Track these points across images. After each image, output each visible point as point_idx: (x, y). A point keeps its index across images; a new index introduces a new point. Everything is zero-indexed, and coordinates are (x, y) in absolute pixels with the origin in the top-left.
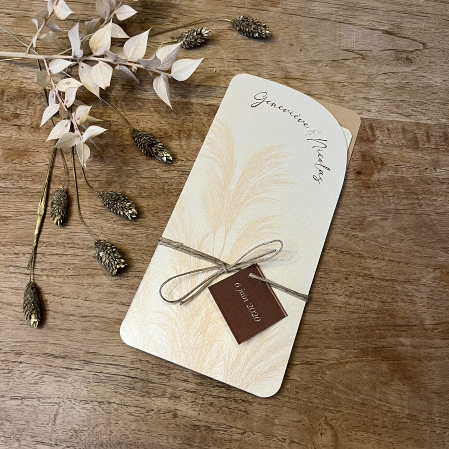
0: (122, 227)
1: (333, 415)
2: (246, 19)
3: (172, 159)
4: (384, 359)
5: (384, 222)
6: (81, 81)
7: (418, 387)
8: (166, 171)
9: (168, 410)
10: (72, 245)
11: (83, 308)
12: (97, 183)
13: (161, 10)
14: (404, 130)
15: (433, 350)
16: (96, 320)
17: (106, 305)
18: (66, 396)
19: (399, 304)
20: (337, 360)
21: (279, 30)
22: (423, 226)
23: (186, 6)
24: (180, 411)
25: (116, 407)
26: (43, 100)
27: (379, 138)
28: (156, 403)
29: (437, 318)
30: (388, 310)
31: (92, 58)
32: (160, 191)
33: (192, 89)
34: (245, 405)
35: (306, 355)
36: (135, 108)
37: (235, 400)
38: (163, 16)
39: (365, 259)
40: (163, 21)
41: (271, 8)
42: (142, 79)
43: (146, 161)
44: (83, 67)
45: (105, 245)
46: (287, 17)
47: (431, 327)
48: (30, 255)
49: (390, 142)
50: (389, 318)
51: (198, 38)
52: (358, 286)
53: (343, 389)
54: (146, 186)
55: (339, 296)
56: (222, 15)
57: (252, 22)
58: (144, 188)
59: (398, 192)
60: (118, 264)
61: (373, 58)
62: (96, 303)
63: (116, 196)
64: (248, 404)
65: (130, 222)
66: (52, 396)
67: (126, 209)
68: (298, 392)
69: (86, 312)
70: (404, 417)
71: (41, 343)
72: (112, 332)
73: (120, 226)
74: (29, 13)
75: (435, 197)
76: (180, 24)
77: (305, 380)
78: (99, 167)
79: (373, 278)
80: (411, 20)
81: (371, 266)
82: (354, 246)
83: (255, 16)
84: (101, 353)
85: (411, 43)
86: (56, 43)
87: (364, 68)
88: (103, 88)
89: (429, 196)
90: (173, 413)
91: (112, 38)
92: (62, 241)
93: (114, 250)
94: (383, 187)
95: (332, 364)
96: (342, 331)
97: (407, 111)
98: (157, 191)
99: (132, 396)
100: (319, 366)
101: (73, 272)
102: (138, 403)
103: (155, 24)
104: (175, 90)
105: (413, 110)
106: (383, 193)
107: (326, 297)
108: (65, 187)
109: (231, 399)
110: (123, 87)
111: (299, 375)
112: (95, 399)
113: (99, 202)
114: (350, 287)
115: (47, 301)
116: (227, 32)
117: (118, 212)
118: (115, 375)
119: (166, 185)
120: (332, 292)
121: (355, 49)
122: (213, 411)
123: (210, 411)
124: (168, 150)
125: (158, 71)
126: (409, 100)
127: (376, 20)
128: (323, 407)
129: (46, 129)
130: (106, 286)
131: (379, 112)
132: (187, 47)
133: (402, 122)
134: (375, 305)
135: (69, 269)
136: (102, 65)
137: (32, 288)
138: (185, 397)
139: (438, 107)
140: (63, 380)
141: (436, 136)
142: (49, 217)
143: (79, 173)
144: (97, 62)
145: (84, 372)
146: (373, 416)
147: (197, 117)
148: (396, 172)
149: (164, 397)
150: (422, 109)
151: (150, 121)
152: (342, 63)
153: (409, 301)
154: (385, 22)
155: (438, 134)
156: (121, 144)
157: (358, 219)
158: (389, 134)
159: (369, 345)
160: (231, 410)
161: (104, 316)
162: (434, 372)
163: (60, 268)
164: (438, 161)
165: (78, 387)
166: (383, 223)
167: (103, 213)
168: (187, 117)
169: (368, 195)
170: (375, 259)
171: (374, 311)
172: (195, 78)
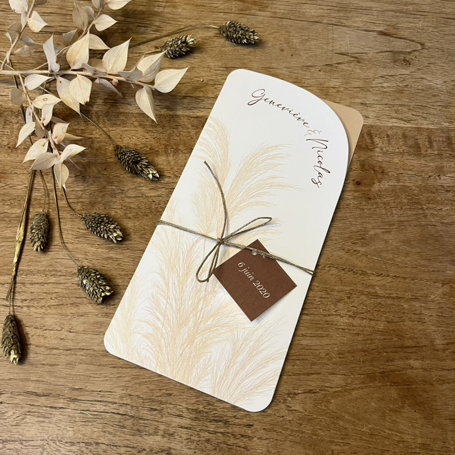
0: (108, 251)
1: (340, 448)
2: (233, 25)
3: (158, 176)
4: (393, 384)
5: (387, 235)
6: (60, 96)
7: (431, 413)
8: (152, 189)
9: (160, 449)
10: (54, 272)
11: (67, 340)
12: (80, 205)
13: (143, 19)
14: (405, 136)
15: (445, 373)
16: (82, 353)
17: (92, 336)
18: (50, 438)
19: (406, 323)
20: (342, 387)
21: (268, 34)
22: (429, 238)
23: (169, 13)
24: (174, 449)
25: (104, 448)
26: (20, 118)
27: (378, 146)
28: (148, 442)
29: (448, 338)
30: (395, 331)
31: (70, 72)
32: (148, 211)
33: (178, 100)
34: (245, 440)
35: (309, 383)
36: (119, 123)
37: (233, 435)
38: (146, 25)
39: (369, 276)
40: (146, 30)
41: (259, 13)
42: (125, 92)
43: (131, 179)
44: (61, 82)
45: (88, 272)
46: (277, 21)
47: (441, 347)
48: (9, 285)
49: (391, 149)
50: (396, 339)
51: (183, 47)
52: (362, 305)
53: (349, 418)
54: (132, 206)
55: (342, 317)
56: (208, 21)
57: (240, 27)
58: (130, 208)
59: (401, 203)
60: (103, 292)
61: (369, 61)
62: (81, 335)
63: (99, 219)
64: (247, 439)
65: (115, 245)
66: (35, 439)
67: (110, 231)
68: (301, 424)
69: (70, 345)
70: (416, 447)
71: (22, 381)
72: (99, 366)
73: (104, 250)
74: (4, 27)
75: (441, 207)
76: (165, 33)
77: (308, 410)
78: (82, 188)
79: (378, 296)
80: (407, 19)
81: (375, 283)
82: (356, 263)
83: (243, 21)
84: (87, 389)
85: (408, 44)
86: (33, 58)
87: (360, 71)
88: (83, 103)
89: (434, 206)
90: (167, 452)
91: (90, 50)
92: (43, 269)
93: (98, 277)
94: (384, 198)
95: (337, 392)
96: (346, 355)
97: (406, 116)
98: (143, 211)
99: (122, 435)
100: (323, 394)
101: (55, 302)
102: (128, 442)
103: (137, 33)
104: (160, 102)
105: (413, 115)
106: (384, 204)
107: (328, 318)
108: (46, 211)
109: (229, 435)
110: (105, 101)
111: (302, 405)
112: (81, 440)
113: (82, 225)
114: (353, 306)
115: (28, 334)
116: (213, 40)
117: (102, 235)
118: (103, 412)
119: (154, 205)
120: (334, 313)
121: (349, 52)
122: (210, 449)
123: (207, 449)
124: (154, 166)
125: (140, 83)
126: (409, 104)
127: (370, 21)
128: (329, 439)
129: (24, 148)
130: (91, 316)
131: (378, 117)
132: (172, 56)
133: (402, 128)
134: (381, 326)
135: (51, 299)
136: (80, 79)
137: (12, 321)
138: (180, 434)
139: (440, 110)
140: (47, 420)
141: (439, 141)
142: (29, 243)
143: (60, 195)
144: (76, 76)
145: (69, 410)
146: (383, 447)
147: (184, 130)
148: (398, 181)
149: (157, 435)
150: (423, 113)
151: (135, 136)
152: (336, 67)
153: (417, 320)
154: (381, 22)
155: (441, 139)
156: (104, 161)
157: (359, 233)
158: (389, 141)
159: (376, 369)
160: (229, 447)
161: (90, 348)
162: (447, 396)
163: (42, 298)
164: (442, 167)
165: (63, 427)
166: (386, 237)
167: (87, 236)
168: (174, 130)
169: (369, 207)
170: (379, 276)
171: (380, 333)
172: (181, 89)
